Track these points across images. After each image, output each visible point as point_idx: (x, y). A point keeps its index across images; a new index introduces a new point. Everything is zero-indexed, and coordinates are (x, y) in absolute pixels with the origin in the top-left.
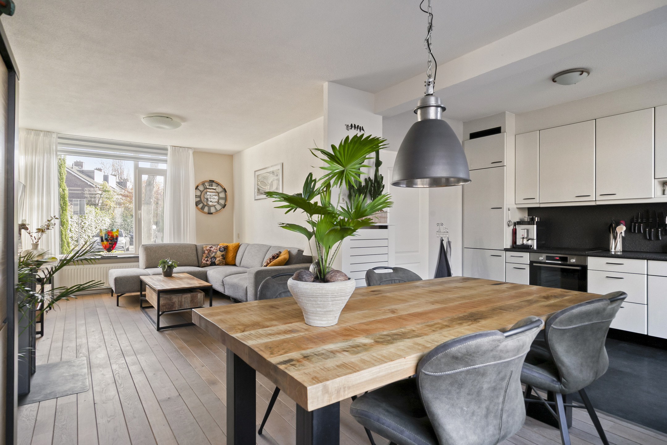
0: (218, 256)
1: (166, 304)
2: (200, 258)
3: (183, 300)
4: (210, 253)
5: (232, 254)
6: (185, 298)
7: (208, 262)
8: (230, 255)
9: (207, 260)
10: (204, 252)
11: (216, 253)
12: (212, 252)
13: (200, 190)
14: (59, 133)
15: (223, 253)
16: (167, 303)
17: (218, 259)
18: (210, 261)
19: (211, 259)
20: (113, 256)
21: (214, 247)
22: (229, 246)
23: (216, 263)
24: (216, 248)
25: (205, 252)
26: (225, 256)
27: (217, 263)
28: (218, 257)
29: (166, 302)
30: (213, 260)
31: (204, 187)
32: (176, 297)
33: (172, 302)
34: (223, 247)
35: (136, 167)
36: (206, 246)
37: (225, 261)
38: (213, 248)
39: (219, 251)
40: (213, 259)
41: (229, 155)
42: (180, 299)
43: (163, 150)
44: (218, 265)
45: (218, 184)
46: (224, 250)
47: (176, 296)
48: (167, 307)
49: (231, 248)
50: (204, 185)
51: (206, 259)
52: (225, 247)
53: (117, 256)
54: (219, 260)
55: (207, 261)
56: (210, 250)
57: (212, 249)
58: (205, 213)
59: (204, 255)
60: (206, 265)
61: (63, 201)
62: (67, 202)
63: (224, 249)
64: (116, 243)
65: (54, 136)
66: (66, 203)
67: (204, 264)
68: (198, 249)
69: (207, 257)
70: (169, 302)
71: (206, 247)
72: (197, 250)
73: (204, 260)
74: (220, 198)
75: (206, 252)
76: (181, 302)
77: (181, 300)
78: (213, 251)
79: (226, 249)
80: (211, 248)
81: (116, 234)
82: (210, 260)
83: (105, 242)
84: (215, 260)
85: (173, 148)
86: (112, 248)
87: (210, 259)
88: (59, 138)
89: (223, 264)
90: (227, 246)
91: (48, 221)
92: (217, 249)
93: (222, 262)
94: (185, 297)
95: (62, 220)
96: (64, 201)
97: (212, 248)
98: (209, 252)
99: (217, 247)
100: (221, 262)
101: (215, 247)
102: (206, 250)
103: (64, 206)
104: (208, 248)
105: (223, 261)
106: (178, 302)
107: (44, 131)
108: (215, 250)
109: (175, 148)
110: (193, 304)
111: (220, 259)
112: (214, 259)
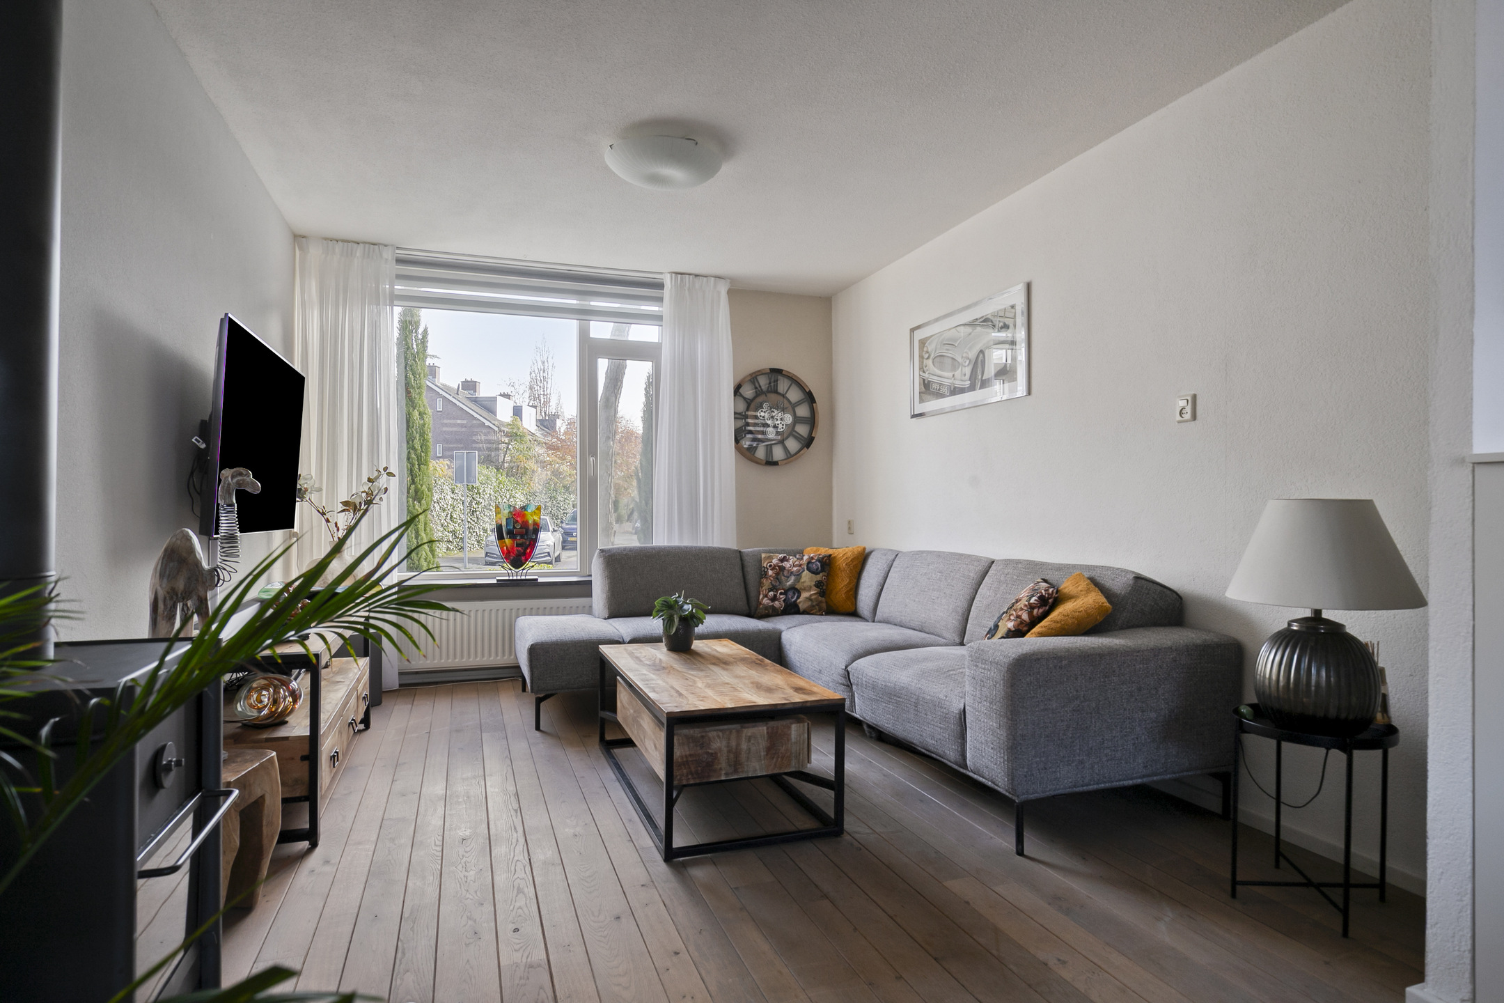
0: (805, 584)
1: (690, 759)
2: (752, 590)
3: (744, 746)
4: (783, 577)
5: (846, 581)
6: (749, 739)
7: (777, 604)
8: (842, 583)
9: (775, 596)
10: (763, 574)
11: (799, 575)
12: (785, 573)
13: (745, 399)
14: (398, 248)
15: (819, 577)
16: (690, 755)
17: (805, 595)
18: (784, 601)
19: (785, 593)
20: (527, 577)
21: (792, 559)
22: (835, 557)
23: (800, 605)
24: (797, 563)
25: (766, 573)
26: (824, 587)
27: (802, 606)
28: (805, 590)
29: (688, 753)
30: (792, 598)
31: (756, 388)
32: (720, 734)
33: (707, 753)
34: (819, 560)
35: (584, 335)
36: (768, 555)
37: (826, 602)
38: (791, 562)
39: (806, 572)
40: (790, 594)
41: (820, 297)
42: (733, 743)
43: (650, 286)
44: (805, 612)
45: (795, 381)
46: (823, 570)
47: (721, 731)
48: (693, 770)
49: (841, 563)
50: (754, 383)
51: (771, 594)
52: (823, 558)
53: (537, 579)
54: (809, 599)
55: (774, 599)
56: (782, 569)
57: (785, 564)
58: (756, 461)
59: (764, 581)
60: (771, 611)
61: (420, 440)
62: (428, 444)
63: (821, 566)
64: (533, 543)
65: (388, 254)
66: (426, 446)
67: (766, 608)
68: (746, 563)
69: (773, 588)
70: (700, 751)
71: (770, 558)
72: (743, 567)
73: (766, 596)
74: (797, 420)
75: (770, 572)
76: (737, 753)
77: (738, 745)
78: (789, 571)
79: (827, 564)
80: (782, 560)
81: (534, 520)
82: (783, 597)
83: (508, 541)
84: (798, 597)
85: (676, 280)
86: (523, 558)
87: (781, 594)
88: (400, 261)
89: (820, 611)
90: (830, 555)
91: (369, 480)
92: (800, 566)
93: (817, 605)
94: (749, 734)
95: (419, 486)
96: (423, 441)
97: (787, 560)
98: (777, 574)
99: (802, 559)
100: (814, 604)
101: (795, 559)
102: (770, 566)
103: (423, 452)
104: (775, 561)
105: (821, 602)
106: (729, 752)
107: (364, 243)
108: (795, 569)
109: (682, 280)
110: (775, 760)
111: (811, 595)
112: (794, 594)
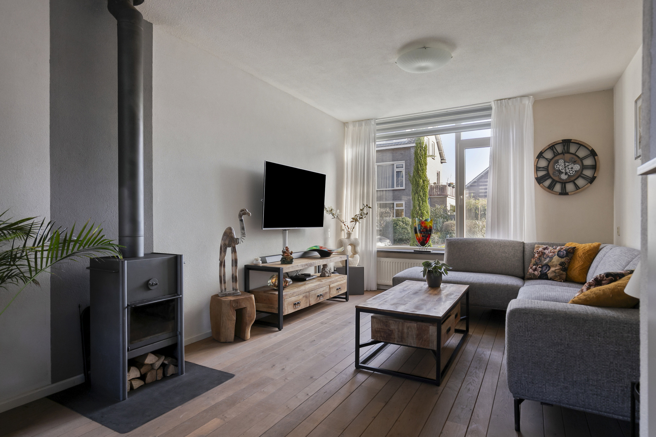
0: (554, 263)
1: (381, 330)
2: (526, 264)
3: (405, 330)
4: (543, 258)
5: (581, 263)
6: (408, 328)
7: (536, 273)
8: (577, 264)
9: (536, 268)
10: (533, 257)
11: (551, 258)
12: (545, 256)
13: (546, 159)
14: (376, 119)
15: (563, 260)
16: (381, 329)
17: (552, 269)
18: (540, 271)
19: (542, 267)
20: (427, 250)
21: (550, 248)
22: (578, 249)
23: (549, 275)
24: (553, 251)
25: (534, 255)
26: (566, 266)
27: (550, 275)
28: (553, 266)
29: (380, 327)
30: (545, 270)
31: (554, 152)
32: (394, 322)
33: (389, 330)
34: (565, 250)
36: (538, 245)
37: (567, 274)
38: (549, 250)
39: (556, 256)
40: (544, 268)
41: (604, 91)
42: (400, 328)
43: (485, 110)
44: (551, 279)
45: (580, 145)
46: (567, 255)
47: (395, 321)
48: (382, 335)
49: (580, 253)
50: (553, 150)
51: (534, 267)
52: (569, 249)
53: (430, 251)
54: (554, 272)
55: (535, 270)
56: (543, 254)
57: (546, 251)
58: (555, 193)
59: (532, 259)
60: (532, 276)
63: (566, 253)
64: (429, 236)
65: (373, 122)
66: (425, 194)
67: (530, 274)
68: (525, 250)
69: (536, 264)
70: (385, 328)
71: (538, 247)
72: (524, 251)
73: (531, 268)
74: (584, 167)
75: (536, 255)
76: (402, 333)
77: (403, 329)
78: (547, 255)
79: (571, 253)
80: (544, 249)
81: (430, 225)
82: (540, 269)
83: (419, 234)
84: (548, 270)
85: (497, 103)
86: (425, 242)
87: (539, 267)
88: (378, 124)
89: (560, 279)
90: (575, 248)
91: (361, 210)
92: (554, 252)
93: (558, 276)
94: (408, 326)
97: (547, 249)
98: (540, 256)
99: (556, 249)
100: (557, 275)
101: (552, 248)
102: (537, 252)
104: (540, 249)
105: (562, 274)
106: (398, 331)
107: (365, 120)
108: (551, 254)
109: (501, 103)
110: (421, 341)
111: (556, 270)
112: (547, 268)
